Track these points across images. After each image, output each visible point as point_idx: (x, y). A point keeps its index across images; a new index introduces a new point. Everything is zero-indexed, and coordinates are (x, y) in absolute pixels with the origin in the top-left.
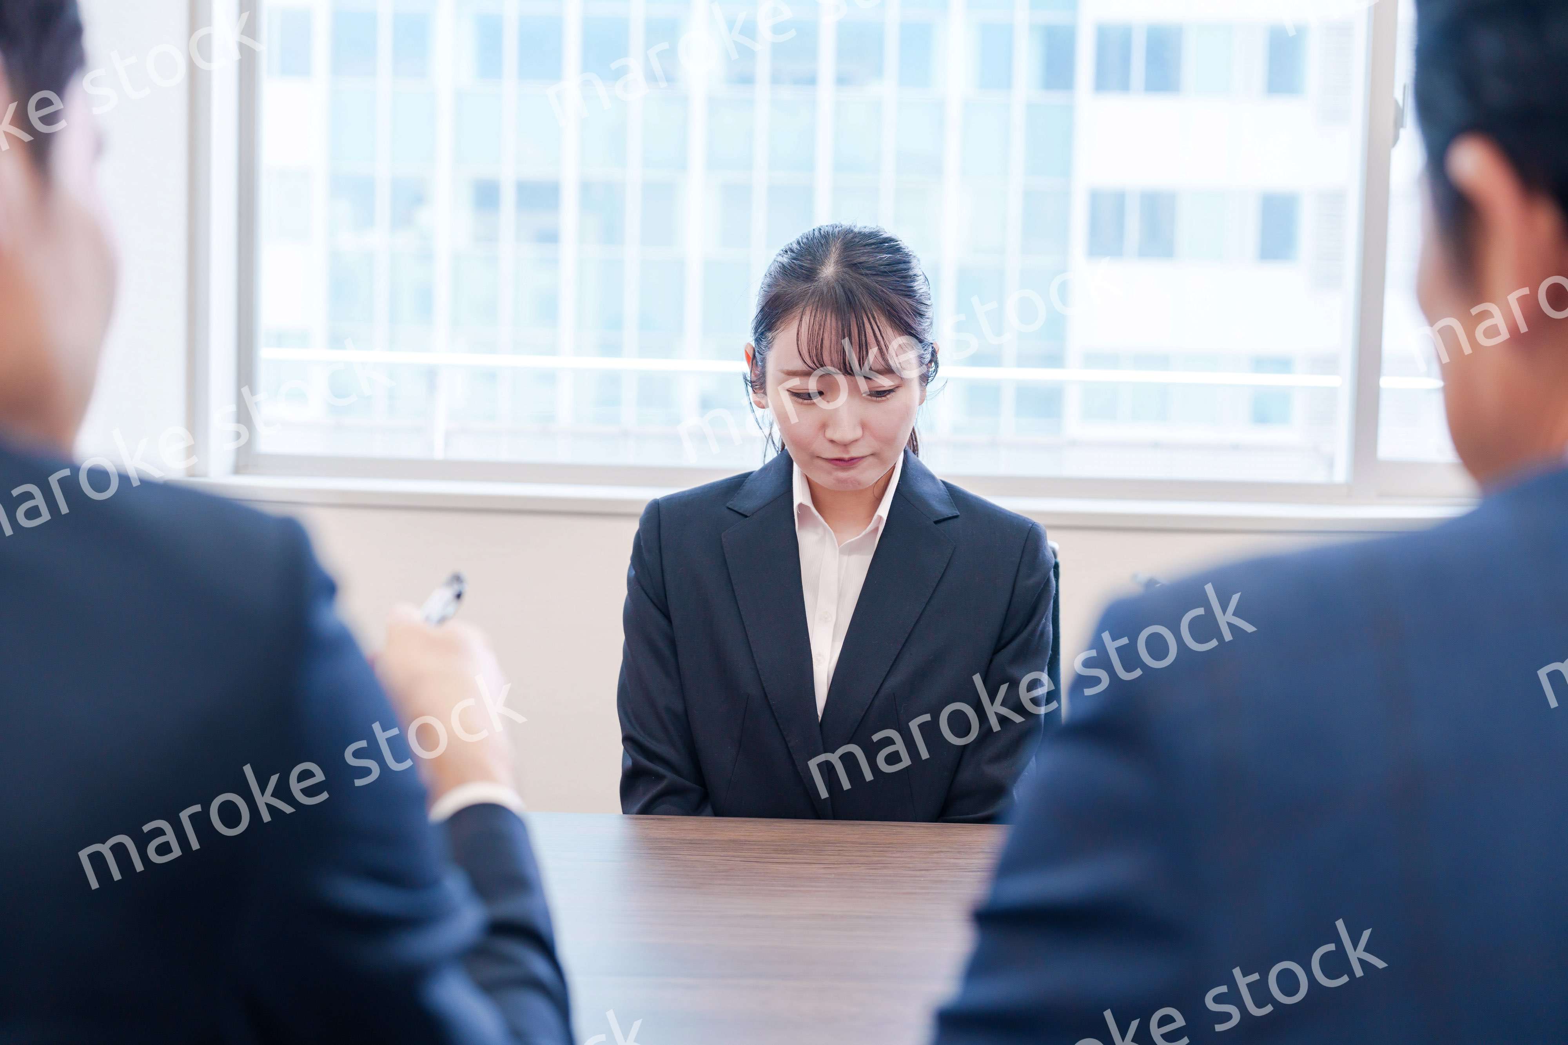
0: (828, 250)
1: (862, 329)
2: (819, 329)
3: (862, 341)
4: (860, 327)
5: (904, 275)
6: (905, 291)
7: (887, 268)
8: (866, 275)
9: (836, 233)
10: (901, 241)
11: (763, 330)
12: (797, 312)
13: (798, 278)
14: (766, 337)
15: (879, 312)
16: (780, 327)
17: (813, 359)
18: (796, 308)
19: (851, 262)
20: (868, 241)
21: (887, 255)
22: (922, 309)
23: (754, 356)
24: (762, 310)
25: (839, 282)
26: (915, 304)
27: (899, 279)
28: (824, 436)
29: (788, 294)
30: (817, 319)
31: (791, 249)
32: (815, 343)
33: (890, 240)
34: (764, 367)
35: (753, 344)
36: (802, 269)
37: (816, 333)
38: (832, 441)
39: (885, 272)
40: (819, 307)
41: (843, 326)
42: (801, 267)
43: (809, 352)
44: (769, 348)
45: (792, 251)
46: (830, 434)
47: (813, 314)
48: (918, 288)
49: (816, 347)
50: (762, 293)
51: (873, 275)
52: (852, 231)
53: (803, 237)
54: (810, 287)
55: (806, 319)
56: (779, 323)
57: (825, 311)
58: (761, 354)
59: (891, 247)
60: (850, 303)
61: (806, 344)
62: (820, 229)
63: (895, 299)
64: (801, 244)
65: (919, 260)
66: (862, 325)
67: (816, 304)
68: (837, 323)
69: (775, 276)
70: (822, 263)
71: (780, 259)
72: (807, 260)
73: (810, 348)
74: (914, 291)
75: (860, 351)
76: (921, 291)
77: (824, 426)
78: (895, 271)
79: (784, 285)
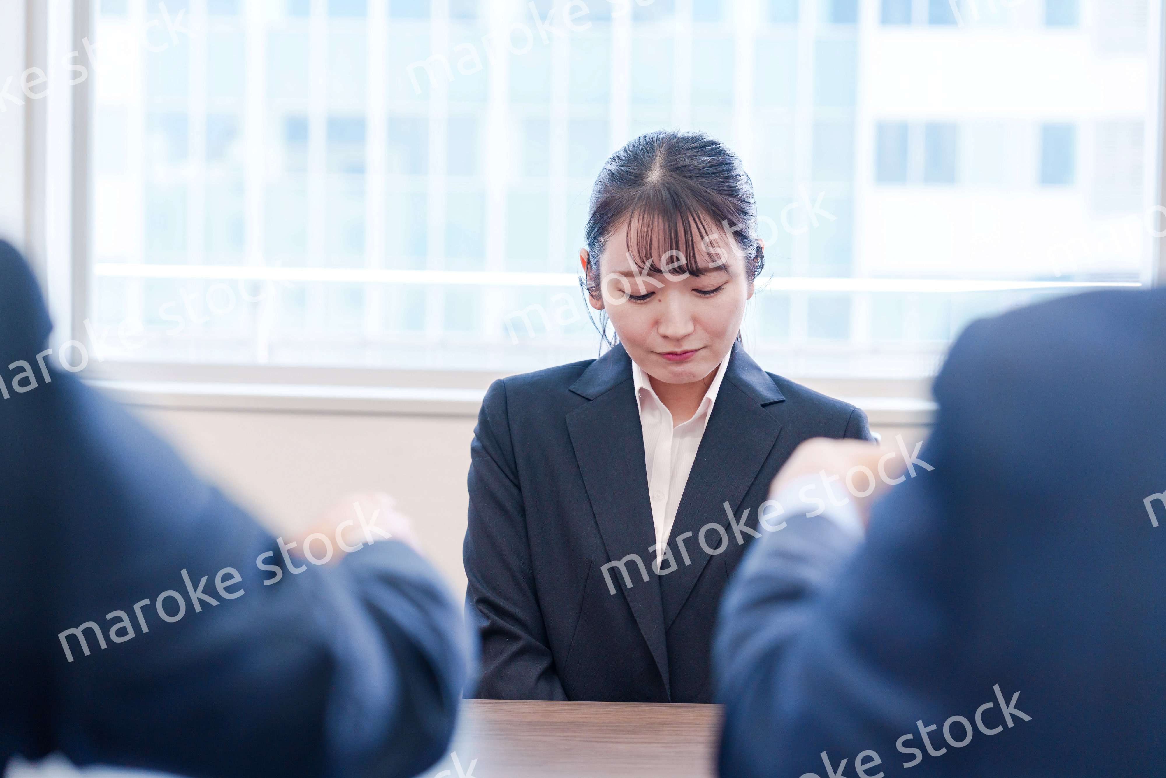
0: (653, 156)
1: (688, 229)
2: (648, 231)
3: (688, 241)
4: (686, 227)
5: (727, 175)
6: (728, 191)
7: (711, 170)
8: (690, 177)
9: (660, 139)
10: (723, 144)
11: (595, 235)
12: (626, 216)
13: (626, 183)
14: (598, 241)
15: (704, 212)
16: (611, 231)
17: (643, 259)
18: (625, 212)
19: (676, 166)
20: (692, 145)
21: (709, 158)
22: (746, 207)
23: (589, 260)
24: (594, 215)
25: (665, 186)
26: (738, 203)
27: (722, 180)
28: (658, 332)
29: (617, 199)
30: (645, 221)
31: (619, 157)
32: (644, 244)
33: (712, 143)
34: (598, 269)
35: (587, 248)
36: (630, 175)
37: (645, 234)
38: (665, 337)
39: (709, 174)
40: (646, 210)
41: (669, 226)
42: (629, 173)
43: (639, 253)
44: (602, 252)
45: (620, 158)
46: (663, 330)
47: (641, 217)
48: (741, 187)
49: (645, 247)
50: (593, 199)
51: (697, 177)
52: (675, 136)
53: (630, 145)
54: (637, 191)
55: (635, 222)
56: (610, 227)
57: (652, 214)
58: (595, 258)
59: (714, 150)
60: (676, 205)
61: (635, 246)
62: (645, 137)
63: (719, 198)
64: (628, 151)
65: (740, 161)
66: (687, 225)
67: (643, 208)
68: (664, 224)
69: (604, 183)
70: (648, 168)
71: (609, 167)
72: (634, 166)
73: (640, 249)
74: (737, 191)
75: (686, 250)
76: (744, 190)
77: (656, 323)
78: (718, 173)
79: (613, 191)
